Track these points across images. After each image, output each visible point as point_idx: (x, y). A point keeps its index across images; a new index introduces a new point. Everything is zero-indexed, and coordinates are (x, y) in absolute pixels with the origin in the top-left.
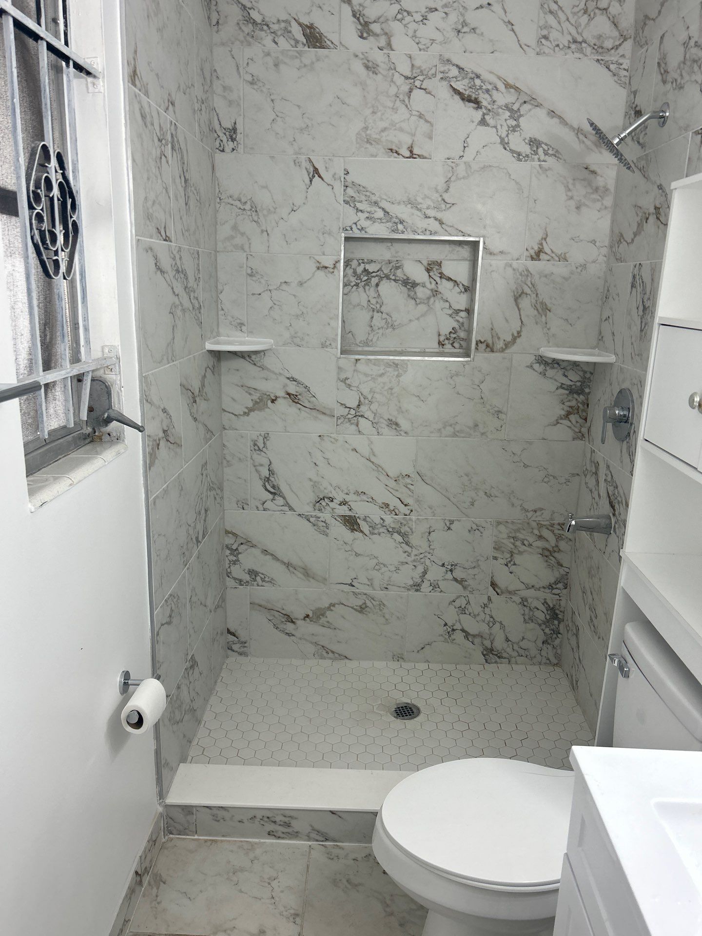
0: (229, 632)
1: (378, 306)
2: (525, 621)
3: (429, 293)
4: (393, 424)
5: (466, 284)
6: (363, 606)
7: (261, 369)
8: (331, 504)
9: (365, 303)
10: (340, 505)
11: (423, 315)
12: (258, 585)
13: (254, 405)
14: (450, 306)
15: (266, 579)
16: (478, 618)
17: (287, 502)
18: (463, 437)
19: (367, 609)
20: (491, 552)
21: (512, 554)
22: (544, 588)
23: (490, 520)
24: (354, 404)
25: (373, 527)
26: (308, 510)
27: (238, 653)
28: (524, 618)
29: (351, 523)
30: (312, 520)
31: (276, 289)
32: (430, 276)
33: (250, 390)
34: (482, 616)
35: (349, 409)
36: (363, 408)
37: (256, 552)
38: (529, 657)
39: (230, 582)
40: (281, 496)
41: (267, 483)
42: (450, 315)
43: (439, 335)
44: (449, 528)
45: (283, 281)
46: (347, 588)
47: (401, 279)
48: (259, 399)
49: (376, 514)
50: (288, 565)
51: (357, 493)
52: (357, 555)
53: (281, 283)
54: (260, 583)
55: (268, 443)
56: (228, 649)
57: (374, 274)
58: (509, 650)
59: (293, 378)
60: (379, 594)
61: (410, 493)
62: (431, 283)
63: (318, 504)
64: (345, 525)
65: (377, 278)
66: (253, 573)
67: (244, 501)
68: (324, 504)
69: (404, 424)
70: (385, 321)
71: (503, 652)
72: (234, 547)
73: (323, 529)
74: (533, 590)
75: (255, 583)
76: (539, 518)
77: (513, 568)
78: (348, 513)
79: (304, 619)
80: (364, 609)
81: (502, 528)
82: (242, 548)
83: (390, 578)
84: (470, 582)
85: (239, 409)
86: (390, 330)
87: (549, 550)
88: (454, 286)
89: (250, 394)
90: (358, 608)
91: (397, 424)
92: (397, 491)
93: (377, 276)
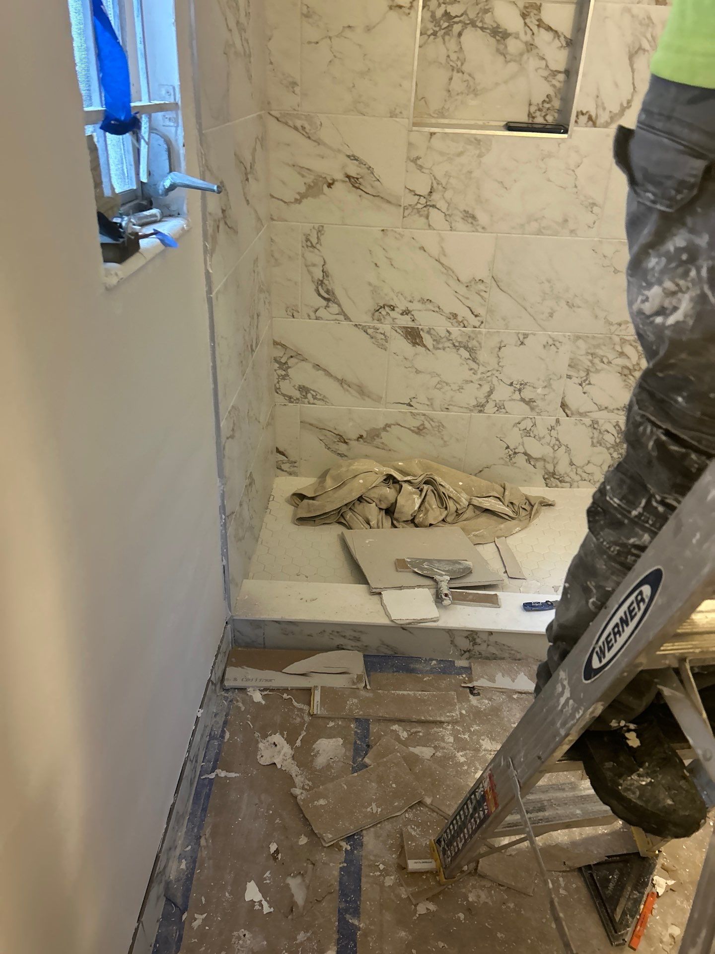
0: (278, 451)
1: (459, 63)
2: (593, 445)
3: (521, 46)
4: (470, 217)
5: (569, 36)
6: (421, 428)
7: (316, 144)
8: (391, 313)
9: (443, 60)
10: (402, 314)
11: (513, 77)
12: (309, 403)
13: (307, 190)
14: (547, 66)
15: (318, 397)
16: (543, 441)
17: (342, 310)
18: (549, 235)
19: (424, 431)
20: (564, 370)
21: (588, 372)
22: (618, 409)
23: (569, 334)
24: (424, 191)
25: (437, 340)
26: (365, 319)
27: (288, 472)
28: (592, 442)
29: (413, 335)
30: (370, 331)
31: (337, 36)
32: (525, 24)
33: (302, 170)
34: (548, 438)
35: (418, 197)
36: (435, 196)
37: (308, 366)
38: (592, 481)
39: (280, 399)
40: (336, 303)
41: (320, 287)
42: (546, 78)
43: (530, 105)
44: (522, 343)
45: (346, 25)
46: (405, 409)
47: (490, 27)
48: (313, 182)
49: (441, 325)
50: (342, 382)
51: (423, 301)
52: (418, 372)
53: (344, 27)
54: (312, 400)
55: (322, 238)
56: (278, 468)
57: (457, 19)
58: (573, 475)
59: (354, 156)
60: (439, 415)
61: (482, 301)
62: (526, 33)
63: (377, 313)
64: (406, 338)
65: (460, 25)
66: (304, 390)
67: (293, 308)
68: (384, 313)
69: (483, 218)
70: (465, 84)
71: (565, 476)
72: (283, 360)
73: (382, 341)
74: (605, 412)
75: (306, 400)
76: (623, 333)
77: (587, 388)
78: (411, 324)
79: (358, 440)
80: (421, 430)
81: (581, 343)
82: (291, 362)
83: (452, 397)
84: (539, 403)
85: (290, 196)
86: (472, 96)
87: (628, 368)
88: (554, 38)
89: (303, 176)
90: (416, 429)
91: (474, 217)
92: (467, 298)
93: (460, 22)
